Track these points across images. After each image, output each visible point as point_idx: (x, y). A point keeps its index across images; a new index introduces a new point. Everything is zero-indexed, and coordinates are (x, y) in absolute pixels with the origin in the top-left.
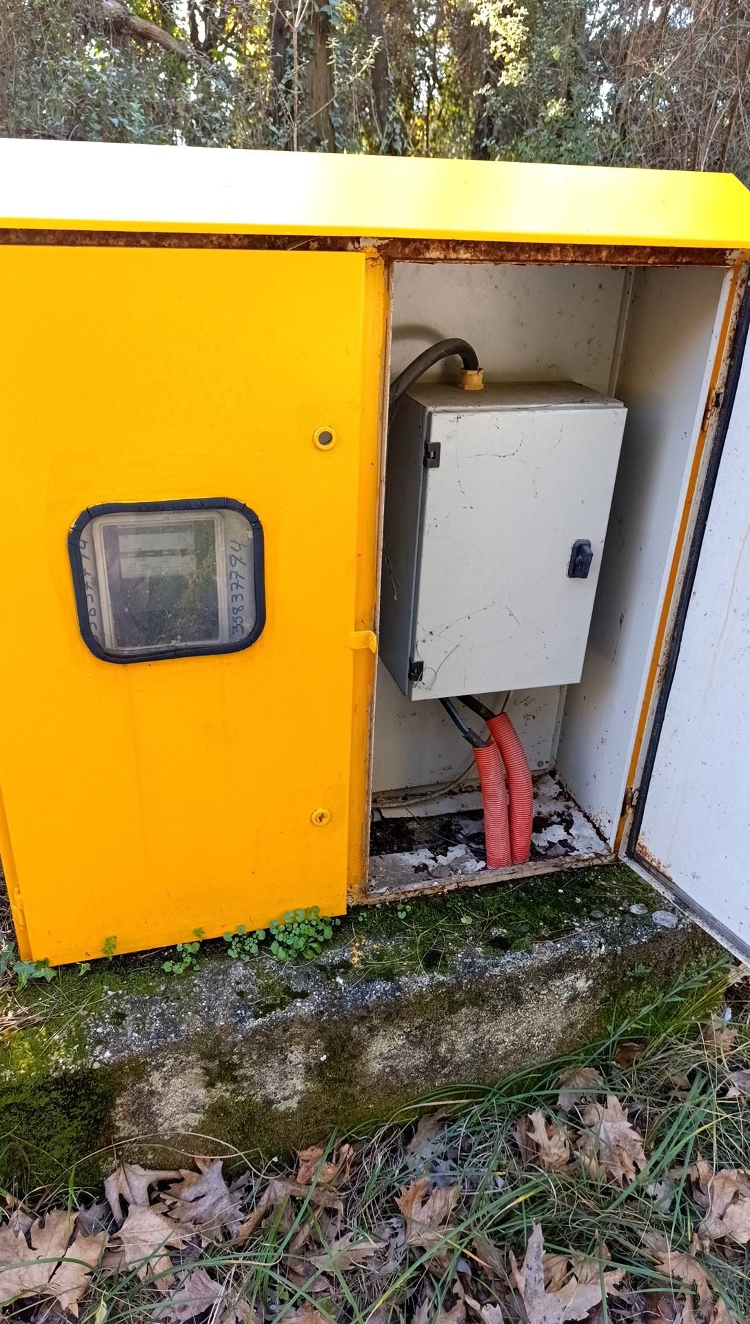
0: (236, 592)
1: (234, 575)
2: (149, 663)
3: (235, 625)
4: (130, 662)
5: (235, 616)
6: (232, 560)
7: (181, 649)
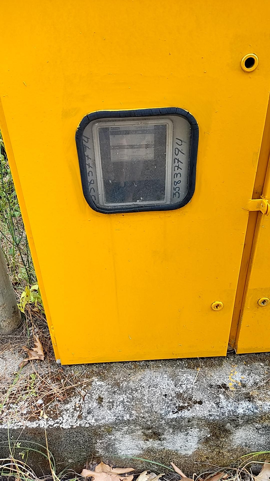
0: (177, 172)
1: (176, 161)
2: (123, 214)
3: (175, 192)
4: (111, 213)
5: (175, 187)
6: (176, 151)
7: (142, 207)
